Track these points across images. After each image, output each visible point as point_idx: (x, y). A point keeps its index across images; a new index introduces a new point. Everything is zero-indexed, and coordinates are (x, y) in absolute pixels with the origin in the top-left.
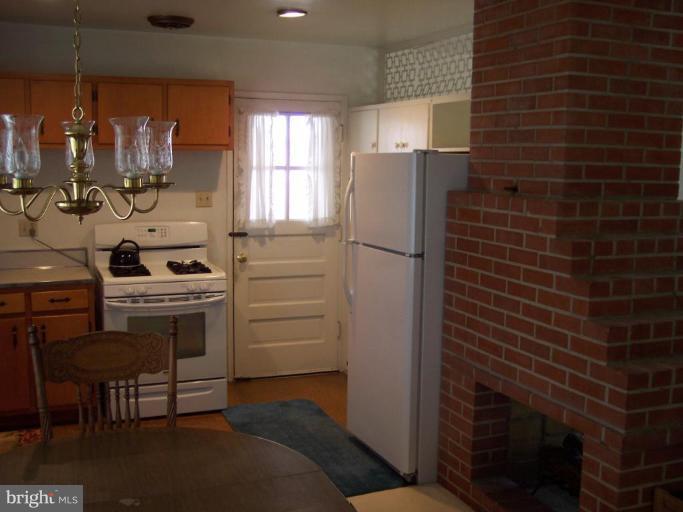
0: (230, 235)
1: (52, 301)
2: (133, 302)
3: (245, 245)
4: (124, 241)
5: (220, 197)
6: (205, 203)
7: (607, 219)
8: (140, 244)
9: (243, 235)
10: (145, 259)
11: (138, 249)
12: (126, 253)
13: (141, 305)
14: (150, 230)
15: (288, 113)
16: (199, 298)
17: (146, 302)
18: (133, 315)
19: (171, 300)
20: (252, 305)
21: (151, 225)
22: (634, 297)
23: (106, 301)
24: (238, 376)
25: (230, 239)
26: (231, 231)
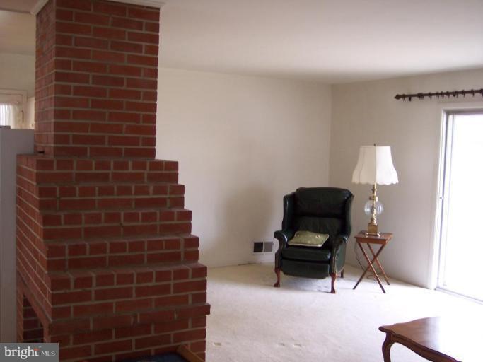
7: (79, 172)
22: (83, 225)
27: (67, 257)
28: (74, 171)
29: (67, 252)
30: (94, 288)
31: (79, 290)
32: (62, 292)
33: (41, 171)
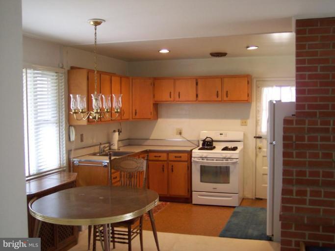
0: (255, 137)
1: (176, 157)
2: (202, 160)
3: (261, 142)
4: (207, 138)
5: (251, 122)
6: (244, 124)
7: (309, 126)
8: (214, 139)
9: (260, 137)
10: (215, 144)
11: (213, 141)
12: (208, 142)
13: (205, 161)
14: (221, 134)
15: (281, 86)
16: (227, 160)
17: (207, 160)
18: (203, 165)
19: (217, 160)
20: (264, 168)
21: (221, 132)
22: (308, 159)
23: (193, 159)
24: (257, 197)
25: (255, 139)
26: (255, 136)
27: (295, 177)
28: (306, 126)
29: (295, 174)
30: (308, 198)
31: (299, 197)
32: (289, 197)
33: (286, 126)
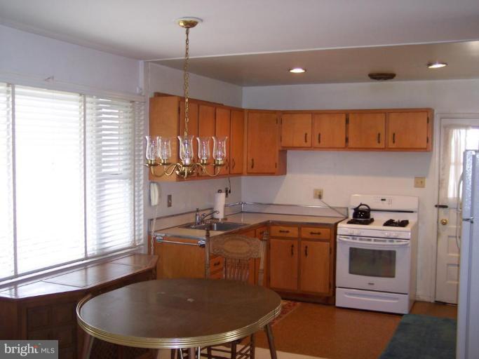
0: (436, 206)
1: (312, 233)
2: (353, 239)
3: (446, 213)
4: (361, 205)
5: (430, 182)
6: (420, 184)
8: (371, 207)
9: (445, 207)
10: (373, 215)
11: (370, 210)
12: (362, 211)
13: (358, 241)
14: (382, 200)
16: (392, 241)
17: (361, 240)
18: (353, 246)
19: (375, 240)
20: (450, 255)
21: (384, 197)
23: (338, 237)
25: (436, 209)
26: (436, 204)
